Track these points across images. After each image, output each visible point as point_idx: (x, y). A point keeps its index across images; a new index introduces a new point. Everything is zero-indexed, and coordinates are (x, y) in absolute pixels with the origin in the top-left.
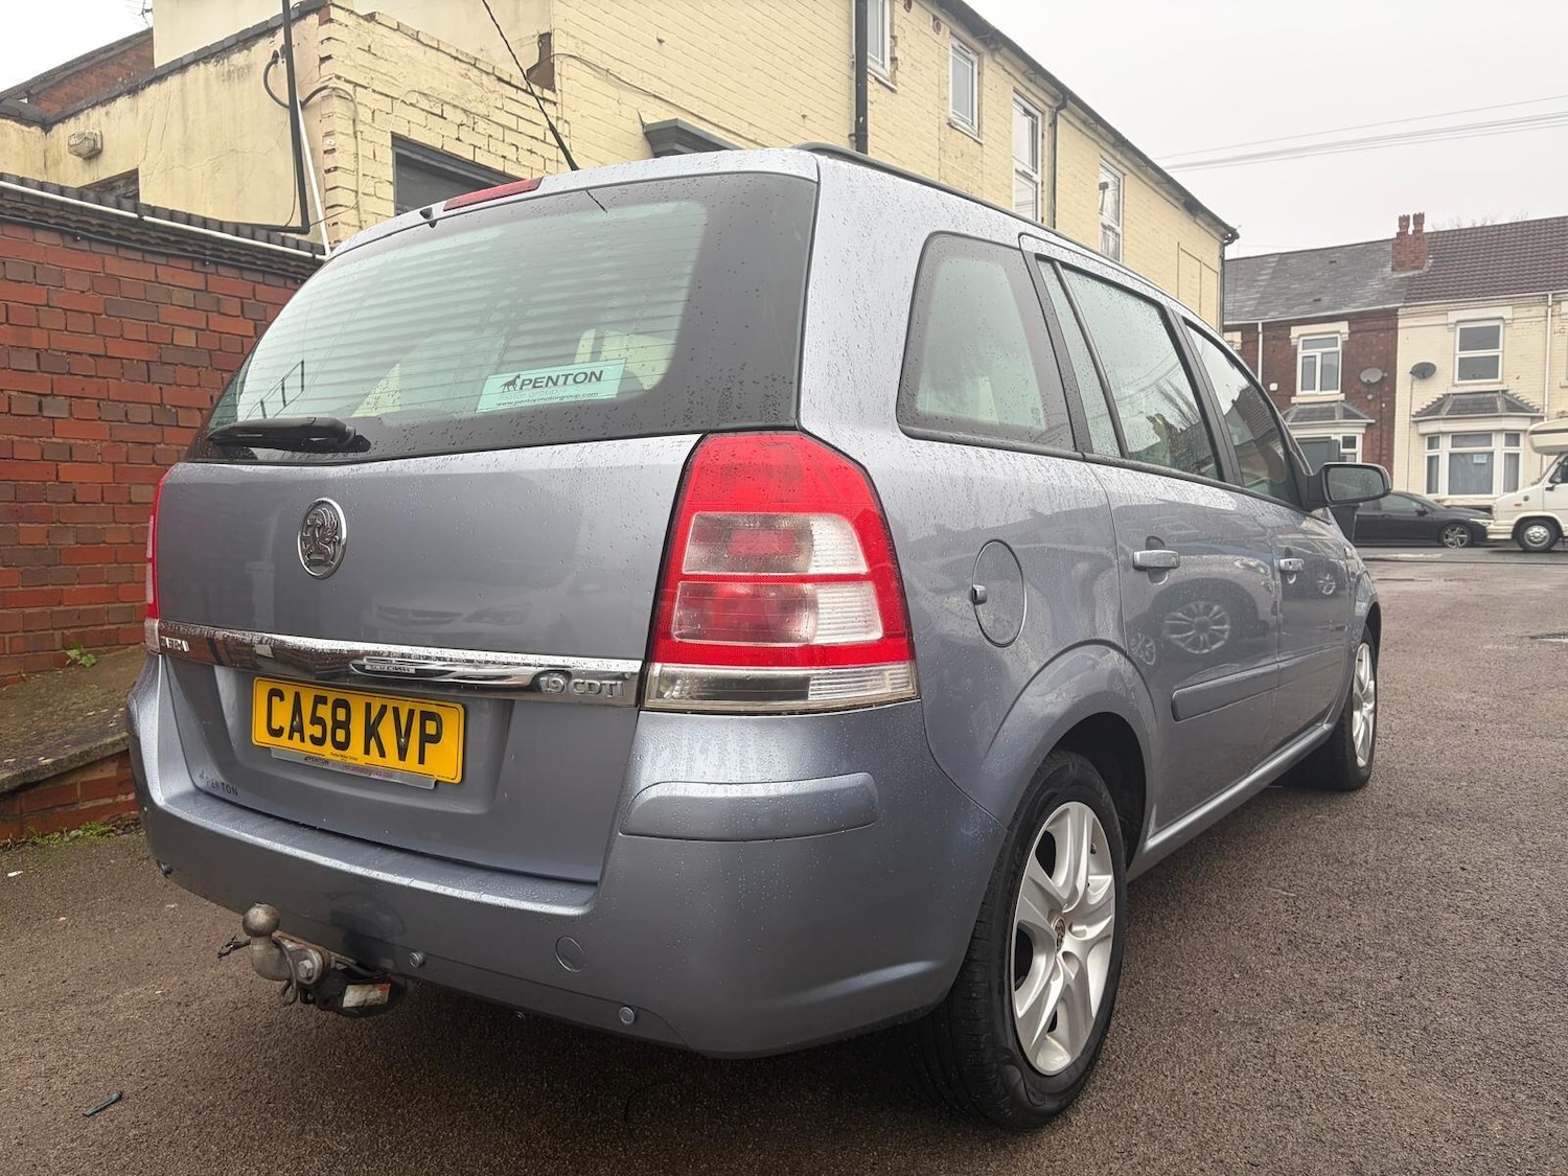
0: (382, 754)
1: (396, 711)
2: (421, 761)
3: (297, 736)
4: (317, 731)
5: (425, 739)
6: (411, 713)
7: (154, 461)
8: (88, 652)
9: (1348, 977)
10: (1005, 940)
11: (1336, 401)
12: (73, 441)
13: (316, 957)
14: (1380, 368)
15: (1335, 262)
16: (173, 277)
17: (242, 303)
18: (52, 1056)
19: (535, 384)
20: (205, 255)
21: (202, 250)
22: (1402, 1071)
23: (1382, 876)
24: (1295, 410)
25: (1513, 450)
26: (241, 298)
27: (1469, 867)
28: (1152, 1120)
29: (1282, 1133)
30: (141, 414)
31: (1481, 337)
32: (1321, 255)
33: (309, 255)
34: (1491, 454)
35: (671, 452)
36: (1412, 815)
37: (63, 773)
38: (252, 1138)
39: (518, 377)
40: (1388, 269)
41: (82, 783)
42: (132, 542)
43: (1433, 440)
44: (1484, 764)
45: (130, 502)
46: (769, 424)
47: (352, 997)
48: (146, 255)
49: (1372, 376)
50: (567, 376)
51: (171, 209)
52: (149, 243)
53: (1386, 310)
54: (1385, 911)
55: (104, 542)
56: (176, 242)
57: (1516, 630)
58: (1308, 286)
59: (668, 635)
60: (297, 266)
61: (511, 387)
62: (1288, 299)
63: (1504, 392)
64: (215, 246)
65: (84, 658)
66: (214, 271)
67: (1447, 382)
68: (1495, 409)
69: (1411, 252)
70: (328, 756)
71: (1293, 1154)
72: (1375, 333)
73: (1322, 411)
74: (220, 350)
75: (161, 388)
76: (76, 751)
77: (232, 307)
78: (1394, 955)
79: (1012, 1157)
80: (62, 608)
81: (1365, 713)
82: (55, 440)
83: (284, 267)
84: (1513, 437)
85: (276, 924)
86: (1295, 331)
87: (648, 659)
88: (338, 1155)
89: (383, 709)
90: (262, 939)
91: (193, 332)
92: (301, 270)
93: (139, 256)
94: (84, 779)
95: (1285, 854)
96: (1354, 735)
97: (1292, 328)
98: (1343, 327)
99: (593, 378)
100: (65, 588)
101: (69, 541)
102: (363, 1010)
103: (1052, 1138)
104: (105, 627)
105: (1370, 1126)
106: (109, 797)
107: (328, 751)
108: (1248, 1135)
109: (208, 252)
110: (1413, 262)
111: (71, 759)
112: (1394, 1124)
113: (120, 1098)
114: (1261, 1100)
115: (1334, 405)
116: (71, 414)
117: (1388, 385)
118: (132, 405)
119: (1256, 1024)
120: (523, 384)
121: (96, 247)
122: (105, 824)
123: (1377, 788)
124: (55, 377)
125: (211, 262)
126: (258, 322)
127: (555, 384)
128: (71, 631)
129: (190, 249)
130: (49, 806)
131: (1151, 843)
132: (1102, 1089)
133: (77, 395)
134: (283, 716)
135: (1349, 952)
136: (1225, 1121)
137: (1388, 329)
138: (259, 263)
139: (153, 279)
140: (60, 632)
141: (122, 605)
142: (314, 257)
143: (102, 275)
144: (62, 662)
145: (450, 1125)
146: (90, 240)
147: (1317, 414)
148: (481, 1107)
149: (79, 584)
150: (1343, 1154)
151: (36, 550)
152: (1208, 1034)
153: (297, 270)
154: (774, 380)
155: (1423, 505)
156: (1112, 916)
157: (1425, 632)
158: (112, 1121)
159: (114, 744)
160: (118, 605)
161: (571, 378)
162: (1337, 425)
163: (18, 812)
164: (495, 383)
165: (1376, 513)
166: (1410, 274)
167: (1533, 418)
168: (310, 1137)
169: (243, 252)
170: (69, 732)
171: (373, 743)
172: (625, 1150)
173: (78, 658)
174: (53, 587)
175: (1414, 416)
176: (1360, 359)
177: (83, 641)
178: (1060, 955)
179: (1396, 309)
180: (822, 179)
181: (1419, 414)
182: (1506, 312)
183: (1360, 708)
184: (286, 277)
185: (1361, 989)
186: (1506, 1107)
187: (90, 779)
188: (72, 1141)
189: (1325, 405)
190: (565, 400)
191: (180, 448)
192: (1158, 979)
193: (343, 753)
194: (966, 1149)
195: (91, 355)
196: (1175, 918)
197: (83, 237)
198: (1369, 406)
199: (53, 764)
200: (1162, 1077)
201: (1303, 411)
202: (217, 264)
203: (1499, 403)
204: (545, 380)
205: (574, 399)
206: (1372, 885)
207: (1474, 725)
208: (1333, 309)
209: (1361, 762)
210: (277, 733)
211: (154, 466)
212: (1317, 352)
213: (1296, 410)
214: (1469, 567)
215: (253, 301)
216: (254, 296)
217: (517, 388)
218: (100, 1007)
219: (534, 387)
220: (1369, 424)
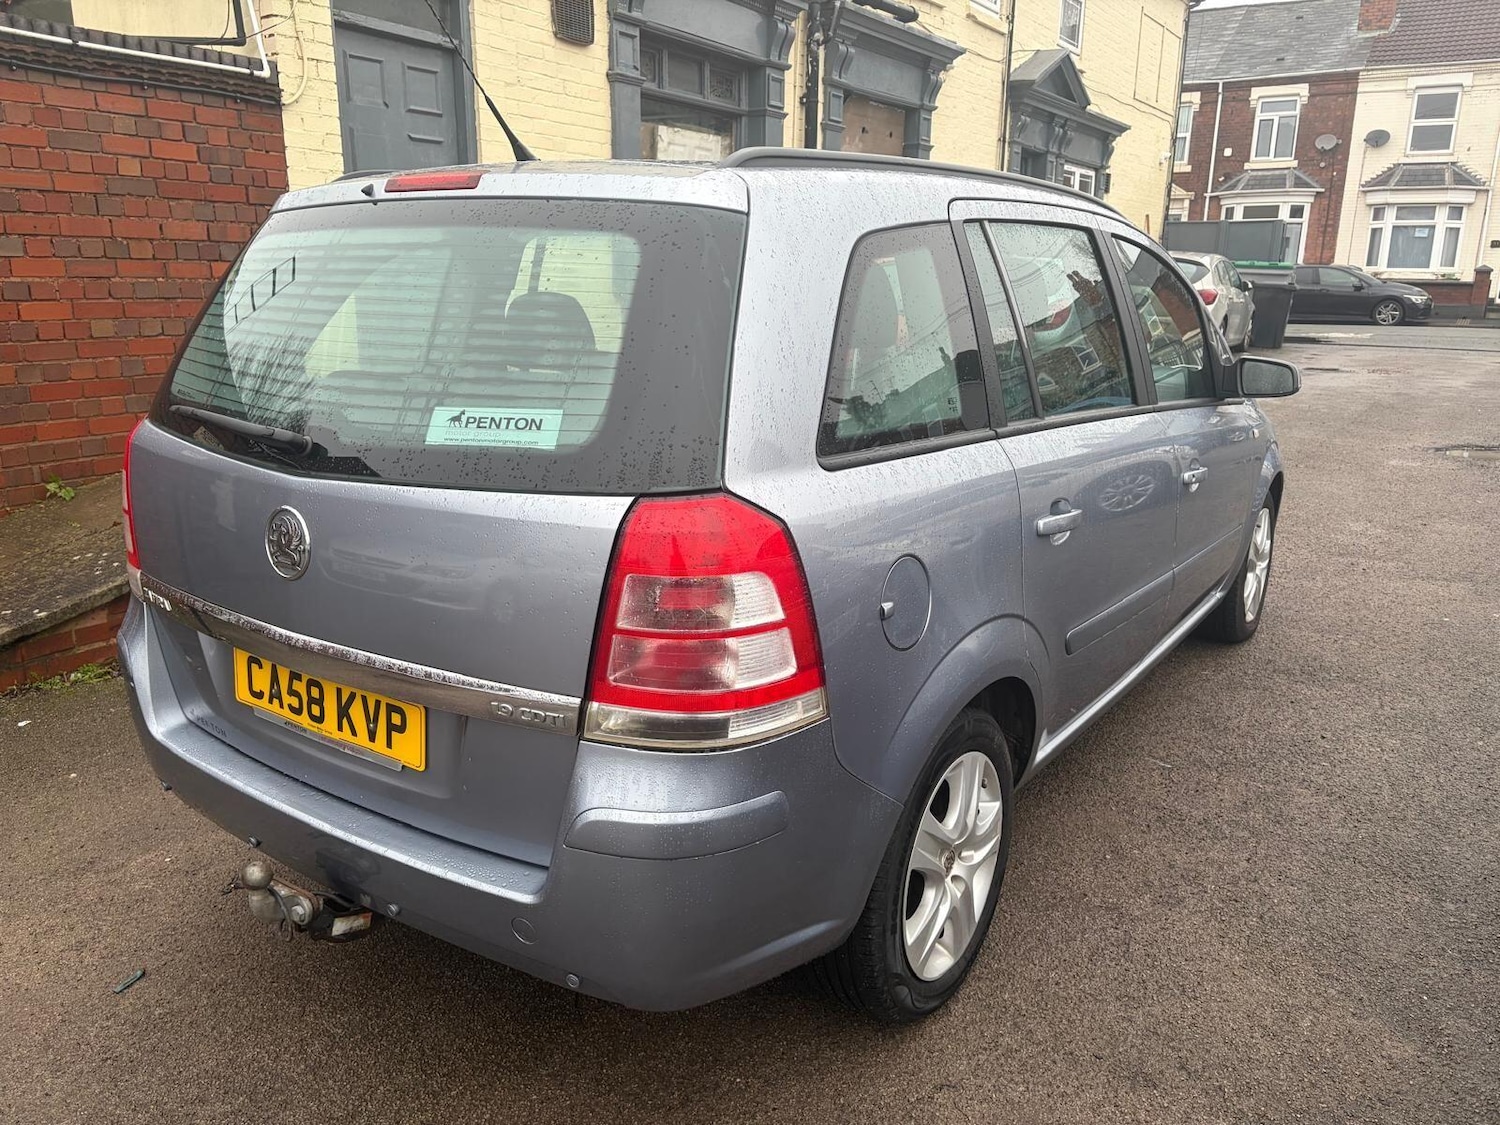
0: (354, 733)
1: (364, 699)
2: (389, 745)
3: (276, 701)
4: (295, 703)
5: (391, 728)
6: (378, 703)
7: (110, 295)
8: (67, 485)
9: (1204, 858)
10: (898, 889)
11: (1289, 168)
12: (30, 279)
13: (306, 904)
14: (1335, 135)
15: (1302, 18)
16: (113, 103)
17: (183, 126)
18: (80, 928)
19: (479, 423)
20: (143, 78)
21: (139, 74)
22: (1235, 961)
23: (1250, 743)
24: (1246, 176)
25: (1454, 224)
26: (181, 121)
27: (1328, 735)
28: (1018, 1010)
29: (1125, 1025)
30: (93, 248)
31: (1437, 106)
32: (1290, 10)
33: (247, 71)
34: (1434, 227)
35: (605, 513)
36: (1288, 672)
37: (57, 624)
38: (261, 1019)
39: (463, 413)
40: (1354, 28)
41: (77, 631)
42: (97, 377)
43: (1378, 212)
44: (1364, 612)
45: (91, 337)
46: (697, 488)
47: (339, 927)
48: (84, 83)
49: (1326, 142)
50: (509, 420)
51: (105, 31)
52: (85, 69)
53: (1347, 74)
54: (1246, 785)
55: (71, 379)
56: (113, 66)
57: (1424, 441)
58: (1273, 43)
59: (604, 678)
60: (235, 84)
61: (457, 423)
62: (1252, 57)
63: (1453, 163)
64: (153, 68)
65: (63, 490)
66: (153, 94)
67: (1399, 152)
68: (1442, 181)
69: (1379, 10)
70: (305, 725)
71: (1132, 1046)
72: (1334, 97)
73: (1273, 178)
74: (165, 177)
75: (110, 221)
76: (66, 603)
77: (173, 130)
78: (1246, 834)
79: (898, 1047)
80: (37, 443)
81: (1258, 571)
82: (13, 279)
83: (222, 86)
84: (1456, 211)
85: (270, 877)
86: (1256, 92)
87: (587, 698)
88: (335, 1038)
89: (352, 697)
90: (259, 892)
91: (138, 159)
92: (240, 89)
93: (77, 84)
94: (78, 627)
95: (1168, 718)
96: (1245, 595)
97: (1253, 89)
98: (1303, 89)
99: (534, 427)
100: (37, 424)
101: (37, 380)
102: (350, 936)
103: (933, 1028)
104: (81, 460)
105: (1201, 1019)
106: (103, 640)
107: (304, 720)
108: (1096, 1026)
109: (146, 76)
110: (1380, 21)
111: (64, 612)
112: (1221, 1018)
113: (144, 974)
114: (1112, 990)
115: (1286, 172)
116: (26, 252)
117: (1339, 155)
118: (83, 240)
119: (1117, 909)
120: (468, 422)
121: (33, 76)
122: (103, 665)
123: (1262, 637)
124: (7, 215)
125: (149, 86)
126: (201, 146)
127: (498, 427)
128: (49, 465)
129: (127, 73)
130: (48, 652)
131: (1041, 755)
132: (979, 979)
133: (29, 233)
134: (262, 681)
135: (1209, 830)
136: (1079, 1012)
137: (1348, 93)
138: (197, 83)
139: (94, 108)
140: (37, 466)
141: (94, 438)
142: (252, 74)
143: (42, 106)
144: (43, 495)
145: (428, 1009)
146: (27, 69)
147: (1268, 182)
148: (454, 991)
149: (51, 419)
150: (1173, 1048)
151: (7, 389)
152: (1076, 919)
153: (234, 88)
154: (701, 443)
155: (1361, 280)
156: (999, 836)
157: (1338, 441)
158: (139, 998)
159: (103, 595)
160: (90, 438)
161: (512, 422)
162: (1287, 194)
163: (20, 660)
164: (441, 415)
165: (1316, 288)
166: (1376, 34)
167: (1478, 191)
168: (310, 1019)
169: (180, 72)
170: (59, 579)
171: (345, 721)
172: (576, 1035)
173: (58, 491)
174: (27, 424)
175: (1363, 186)
176: (1317, 124)
177: (59, 474)
178: (949, 879)
179: (1357, 73)
180: (752, 208)
181: (1368, 184)
182: (1466, 79)
183: (1253, 569)
184: (224, 96)
185: (1212, 871)
186: (1317, 1002)
187: (82, 627)
188: (108, 1019)
189: (1277, 172)
190: (508, 445)
191: (134, 280)
192: (1040, 860)
193: (319, 725)
194: (861, 1039)
195: (40, 191)
196: (1062, 791)
197: (19, 66)
198: (1320, 175)
199: (47, 617)
200: (1031, 965)
201: (1255, 178)
202: (155, 87)
203: (1447, 174)
204: (489, 421)
205: (516, 445)
206: (1240, 756)
207: (1364, 563)
208: (1296, 70)
209: (1250, 617)
210: (259, 695)
211: (111, 300)
212: (1275, 116)
213: (1248, 177)
214: (1393, 353)
215: (194, 124)
216: (195, 119)
217: (463, 425)
218: (118, 875)
219: (479, 427)
220: (1318, 193)
